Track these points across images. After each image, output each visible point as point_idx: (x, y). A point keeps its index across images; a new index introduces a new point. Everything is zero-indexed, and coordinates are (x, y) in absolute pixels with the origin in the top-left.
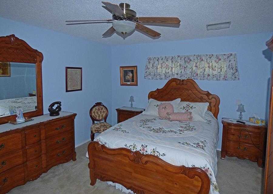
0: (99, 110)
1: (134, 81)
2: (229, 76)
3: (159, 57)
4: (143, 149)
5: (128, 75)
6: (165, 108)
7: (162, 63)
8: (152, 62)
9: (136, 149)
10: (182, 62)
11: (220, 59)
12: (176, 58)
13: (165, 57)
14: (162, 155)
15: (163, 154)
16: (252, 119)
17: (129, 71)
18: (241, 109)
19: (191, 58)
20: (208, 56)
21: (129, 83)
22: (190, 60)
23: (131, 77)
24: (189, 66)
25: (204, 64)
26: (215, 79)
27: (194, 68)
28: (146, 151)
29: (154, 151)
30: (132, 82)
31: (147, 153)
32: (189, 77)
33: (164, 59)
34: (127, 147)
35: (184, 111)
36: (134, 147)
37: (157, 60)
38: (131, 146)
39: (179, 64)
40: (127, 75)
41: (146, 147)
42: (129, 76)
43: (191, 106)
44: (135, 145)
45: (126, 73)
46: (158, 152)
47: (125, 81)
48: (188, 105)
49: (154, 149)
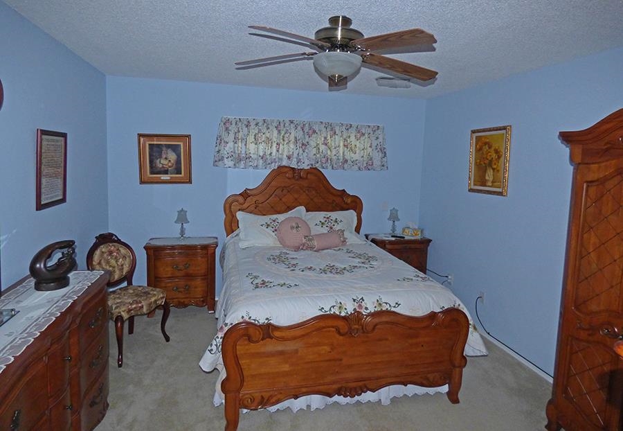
0: (111, 253)
1: (181, 173)
2: (377, 162)
3: (250, 118)
4: (360, 306)
5: (164, 156)
6: (297, 227)
7: (257, 132)
8: (233, 128)
9: (346, 309)
10: (300, 134)
11: (363, 134)
12: (286, 125)
13: (264, 120)
14: (394, 307)
15: (397, 303)
16: (407, 231)
17: (168, 146)
18: (394, 217)
19: (316, 128)
20: (344, 127)
21: (164, 177)
22: (314, 132)
23: (172, 162)
24: (313, 144)
25: (339, 141)
26: (356, 167)
27: (322, 147)
28: (366, 309)
29: (380, 304)
30: (177, 174)
31: (368, 311)
32: (312, 165)
33: (260, 124)
34: (326, 312)
35: (325, 230)
36: (340, 307)
37: (247, 126)
38: (333, 307)
39: (292, 138)
40: (161, 157)
41: (363, 300)
42: (166, 158)
43: (334, 219)
44: (341, 303)
45: (156, 151)
46: (386, 303)
47: (152, 173)
48: (328, 218)
49: (378, 301)
